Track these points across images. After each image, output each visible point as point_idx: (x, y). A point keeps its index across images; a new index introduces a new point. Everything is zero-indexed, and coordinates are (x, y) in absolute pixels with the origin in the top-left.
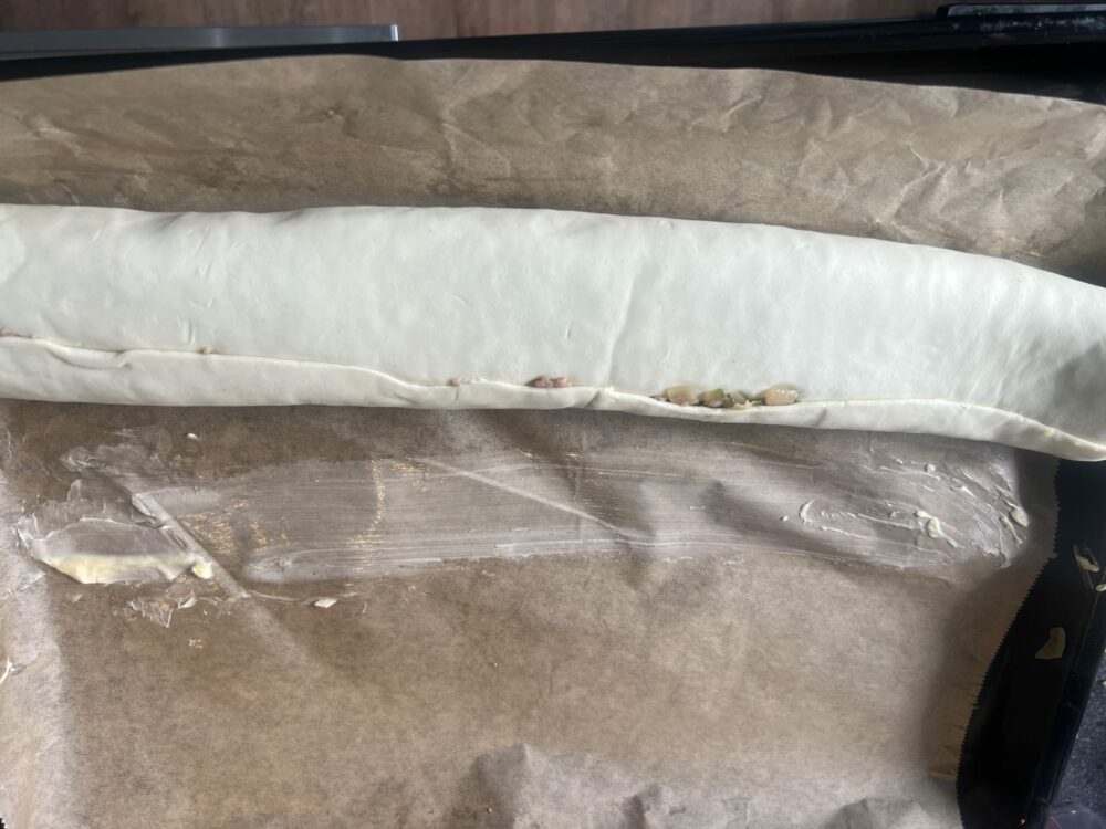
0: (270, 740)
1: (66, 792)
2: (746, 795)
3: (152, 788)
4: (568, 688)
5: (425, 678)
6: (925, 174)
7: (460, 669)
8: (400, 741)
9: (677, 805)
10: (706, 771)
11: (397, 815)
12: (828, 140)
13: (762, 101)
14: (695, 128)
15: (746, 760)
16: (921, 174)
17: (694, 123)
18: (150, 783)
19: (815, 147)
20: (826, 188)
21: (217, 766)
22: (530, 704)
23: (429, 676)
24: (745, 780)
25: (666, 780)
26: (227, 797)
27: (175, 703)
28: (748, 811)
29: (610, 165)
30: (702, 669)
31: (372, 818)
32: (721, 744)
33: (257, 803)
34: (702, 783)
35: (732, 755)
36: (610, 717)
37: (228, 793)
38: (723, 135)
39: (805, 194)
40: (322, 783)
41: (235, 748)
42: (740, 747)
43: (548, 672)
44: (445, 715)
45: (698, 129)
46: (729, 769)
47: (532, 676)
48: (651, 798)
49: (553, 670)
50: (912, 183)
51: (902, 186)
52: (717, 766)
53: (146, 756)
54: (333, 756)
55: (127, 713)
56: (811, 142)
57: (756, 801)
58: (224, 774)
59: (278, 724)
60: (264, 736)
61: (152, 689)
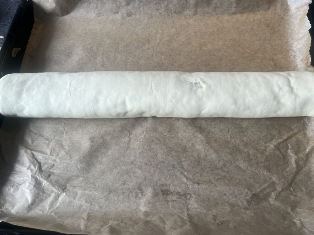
0: (233, 35)
1: (288, 26)
2: (97, 17)
3: (265, 24)
4: (149, 49)
5: (190, 51)
6: (53, 210)
7: (179, 54)
8: (197, 33)
9: (117, 14)
10: (108, 23)
11: (197, 13)
12: (81, 219)
13: (100, 228)
14: (119, 221)
15: (96, 26)
16: (54, 210)
17: (119, 222)
18: (266, 26)
19: (85, 217)
20: (80, 204)
21: (247, 29)
22: (159, 43)
23: (189, 52)
24: (97, 21)
25: (120, 21)
26: (245, 20)
27: (259, 47)
28: (96, 13)
29: (142, 209)
30: (110, 54)
31: (204, 12)
32: (104, 31)
33: (236, 18)
34: (109, 20)
35: (100, 28)
36: (136, 39)
37: (244, 21)
38: (111, 219)
39: (86, 202)
40: (218, 22)
41: (242, 34)
42: (98, 30)
43: (154, 54)
44: (184, 40)
45: (118, 220)
46: (101, 24)
47: (159, 52)
48: (124, 16)
49: (153, 54)
50: (56, 207)
51: (59, 206)
52: (105, 25)
53: (267, 33)
54: (215, 30)
55: (272, 45)
56: (86, 218)
57: (94, 16)
58: (246, 26)
59: (231, 40)
60: (235, 36)
61: (265, 52)
